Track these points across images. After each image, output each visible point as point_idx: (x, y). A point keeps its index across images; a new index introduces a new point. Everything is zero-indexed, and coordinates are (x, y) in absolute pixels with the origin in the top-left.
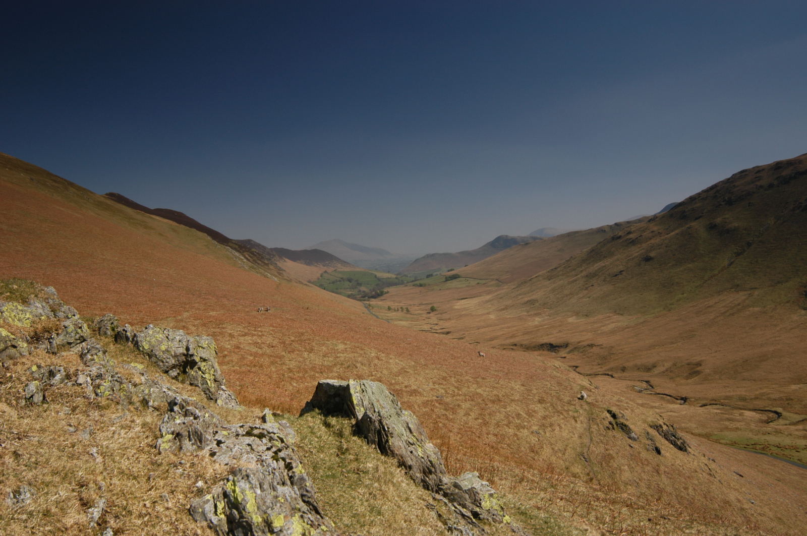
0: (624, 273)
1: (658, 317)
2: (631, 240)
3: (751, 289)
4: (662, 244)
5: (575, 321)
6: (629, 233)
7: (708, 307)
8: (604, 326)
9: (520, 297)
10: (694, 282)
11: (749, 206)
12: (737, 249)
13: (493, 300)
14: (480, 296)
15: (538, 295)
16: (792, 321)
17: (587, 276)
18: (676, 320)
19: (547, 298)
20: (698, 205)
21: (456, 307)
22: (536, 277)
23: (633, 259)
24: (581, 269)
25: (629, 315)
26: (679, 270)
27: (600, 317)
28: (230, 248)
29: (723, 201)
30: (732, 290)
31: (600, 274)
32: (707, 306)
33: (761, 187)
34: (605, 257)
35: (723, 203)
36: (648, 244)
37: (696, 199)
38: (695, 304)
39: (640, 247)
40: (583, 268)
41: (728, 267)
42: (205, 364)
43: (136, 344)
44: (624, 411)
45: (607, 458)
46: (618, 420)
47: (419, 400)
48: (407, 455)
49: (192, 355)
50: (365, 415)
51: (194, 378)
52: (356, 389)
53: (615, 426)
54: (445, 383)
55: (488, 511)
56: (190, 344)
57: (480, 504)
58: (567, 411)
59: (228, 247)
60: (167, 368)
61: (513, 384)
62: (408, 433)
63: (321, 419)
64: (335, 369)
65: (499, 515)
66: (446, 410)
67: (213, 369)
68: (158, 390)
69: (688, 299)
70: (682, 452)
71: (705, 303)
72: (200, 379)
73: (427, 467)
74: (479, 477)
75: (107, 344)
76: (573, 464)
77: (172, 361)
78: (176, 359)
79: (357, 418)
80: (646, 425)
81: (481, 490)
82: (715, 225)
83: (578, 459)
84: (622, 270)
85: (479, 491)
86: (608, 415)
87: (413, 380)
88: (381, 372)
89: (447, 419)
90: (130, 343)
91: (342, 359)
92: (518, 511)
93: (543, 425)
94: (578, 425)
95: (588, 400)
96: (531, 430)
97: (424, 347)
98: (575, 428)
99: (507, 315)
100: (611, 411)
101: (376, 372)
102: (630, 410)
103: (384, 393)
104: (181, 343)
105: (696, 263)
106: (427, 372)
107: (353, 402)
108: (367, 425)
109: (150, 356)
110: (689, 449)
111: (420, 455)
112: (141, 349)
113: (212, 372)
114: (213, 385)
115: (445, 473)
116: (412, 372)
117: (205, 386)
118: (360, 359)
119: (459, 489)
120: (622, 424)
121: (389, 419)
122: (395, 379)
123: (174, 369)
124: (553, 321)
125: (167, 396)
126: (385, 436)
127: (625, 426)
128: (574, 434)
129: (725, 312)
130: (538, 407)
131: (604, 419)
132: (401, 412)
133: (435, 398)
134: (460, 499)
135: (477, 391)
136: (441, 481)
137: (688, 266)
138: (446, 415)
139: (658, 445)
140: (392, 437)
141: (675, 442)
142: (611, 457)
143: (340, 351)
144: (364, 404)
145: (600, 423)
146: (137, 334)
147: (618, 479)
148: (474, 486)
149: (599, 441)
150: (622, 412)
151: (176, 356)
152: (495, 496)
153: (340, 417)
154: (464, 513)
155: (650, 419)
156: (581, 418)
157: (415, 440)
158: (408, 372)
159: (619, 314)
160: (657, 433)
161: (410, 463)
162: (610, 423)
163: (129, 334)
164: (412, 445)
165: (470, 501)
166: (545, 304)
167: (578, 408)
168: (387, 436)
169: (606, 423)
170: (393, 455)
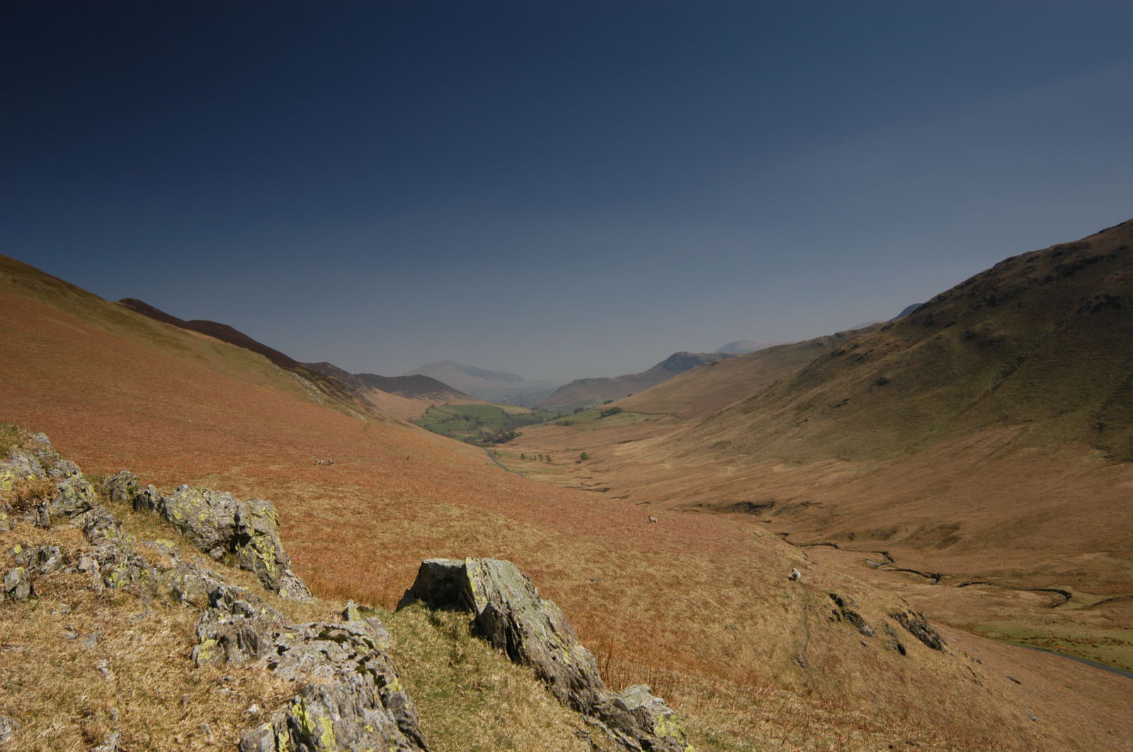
0: (849, 402)
1: (897, 463)
2: (859, 356)
3: (1025, 422)
4: (901, 362)
5: (784, 470)
6: (856, 346)
7: (967, 447)
8: (822, 477)
9: (706, 438)
10: (946, 413)
11: (1019, 307)
12: (1004, 366)
13: (668, 442)
14: (650, 437)
15: (730, 435)
16: (1082, 466)
17: (798, 407)
18: (923, 467)
19: (743, 438)
20: (949, 306)
21: (617, 454)
22: (728, 410)
23: (861, 382)
24: (790, 398)
25: (857, 461)
26: (925, 396)
27: (818, 464)
28: (296, 375)
29: (984, 301)
30: (1001, 423)
31: (816, 404)
32: (964, 446)
33: (1035, 280)
34: (823, 381)
35: (983, 304)
36: (882, 362)
37: (946, 298)
38: (948, 444)
39: (871, 366)
40: (793, 395)
41: (993, 392)
42: (262, 539)
43: (164, 513)
44: (853, 595)
45: (831, 661)
46: (845, 608)
47: (566, 584)
48: (548, 663)
49: (243, 527)
50: (489, 606)
51: (246, 560)
52: (475, 571)
53: (841, 616)
54: (602, 560)
55: (664, 739)
56: (240, 511)
57: (652, 729)
58: (775, 596)
59: (294, 374)
60: (208, 545)
61: (698, 560)
62: (550, 632)
63: (427, 614)
64: (447, 544)
65: (678, 744)
66: (604, 598)
67: (273, 547)
68: (195, 576)
69: (938, 437)
70: (935, 651)
71: (963, 443)
72: (254, 560)
73: (576, 679)
74: (649, 692)
75: (123, 513)
76: (783, 670)
77: (216, 536)
78: (221, 533)
79: (477, 612)
80: (884, 614)
81: (653, 710)
82: (974, 335)
83: (790, 663)
84: (847, 398)
85: (650, 712)
86: (831, 601)
87: (558, 556)
88: (513, 547)
89: (606, 610)
90: (155, 511)
91: (457, 529)
92: (706, 738)
93: (741, 617)
94: (790, 616)
95: (802, 581)
96: (725, 624)
97: (573, 511)
98: (786, 620)
99: (687, 463)
100: (835, 596)
101: (505, 547)
102: (861, 594)
103: (515, 577)
104: (227, 510)
105: (949, 387)
106: (576, 545)
107: (471, 589)
108: (492, 621)
109: (184, 529)
110: (945, 646)
111: (567, 661)
112: (171, 519)
113: (272, 551)
114: (273, 569)
115: (602, 687)
116: (556, 546)
117: (262, 570)
118: (482, 529)
119: (621, 709)
120: (851, 613)
121: (523, 612)
122: (533, 556)
123: (218, 548)
124: (753, 471)
125: (207, 585)
126: (516, 636)
127: (856, 615)
128: (784, 629)
129: (991, 455)
130: (733, 592)
131: (825, 606)
132: (539, 602)
133: (588, 582)
134: (624, 722)
135: (648, 570)
136: (596, 698)
137: (937, 391)
138: (604, 605)
139: (901, 641)
140: (527, 637)
141: (925, 636)
142: (836, 660)
143: (454, 517)
144: (487, 592)
145: (821, 612)
146: (165, 498)
147: (847, 691)
148: (643, 704)
149: (819, 637)
150: (850, 596)
151: (220, 529)
152: (673, 717)
153: (453, 610)
154: (629, 743)
155: (889, 606)
156: (794, 606)
157: (559, 641)
158: (551, 546)
159: (843, 459)
160: (899, 625)
161: (552, 673)
162: (835, 612)
163: (153, 498)
164: (555, 648)
165: (637, 725)
166: (740, 447)
167: (789, 592)
168: (520, 636)
169: (829, 612)
170: (529, 662)
